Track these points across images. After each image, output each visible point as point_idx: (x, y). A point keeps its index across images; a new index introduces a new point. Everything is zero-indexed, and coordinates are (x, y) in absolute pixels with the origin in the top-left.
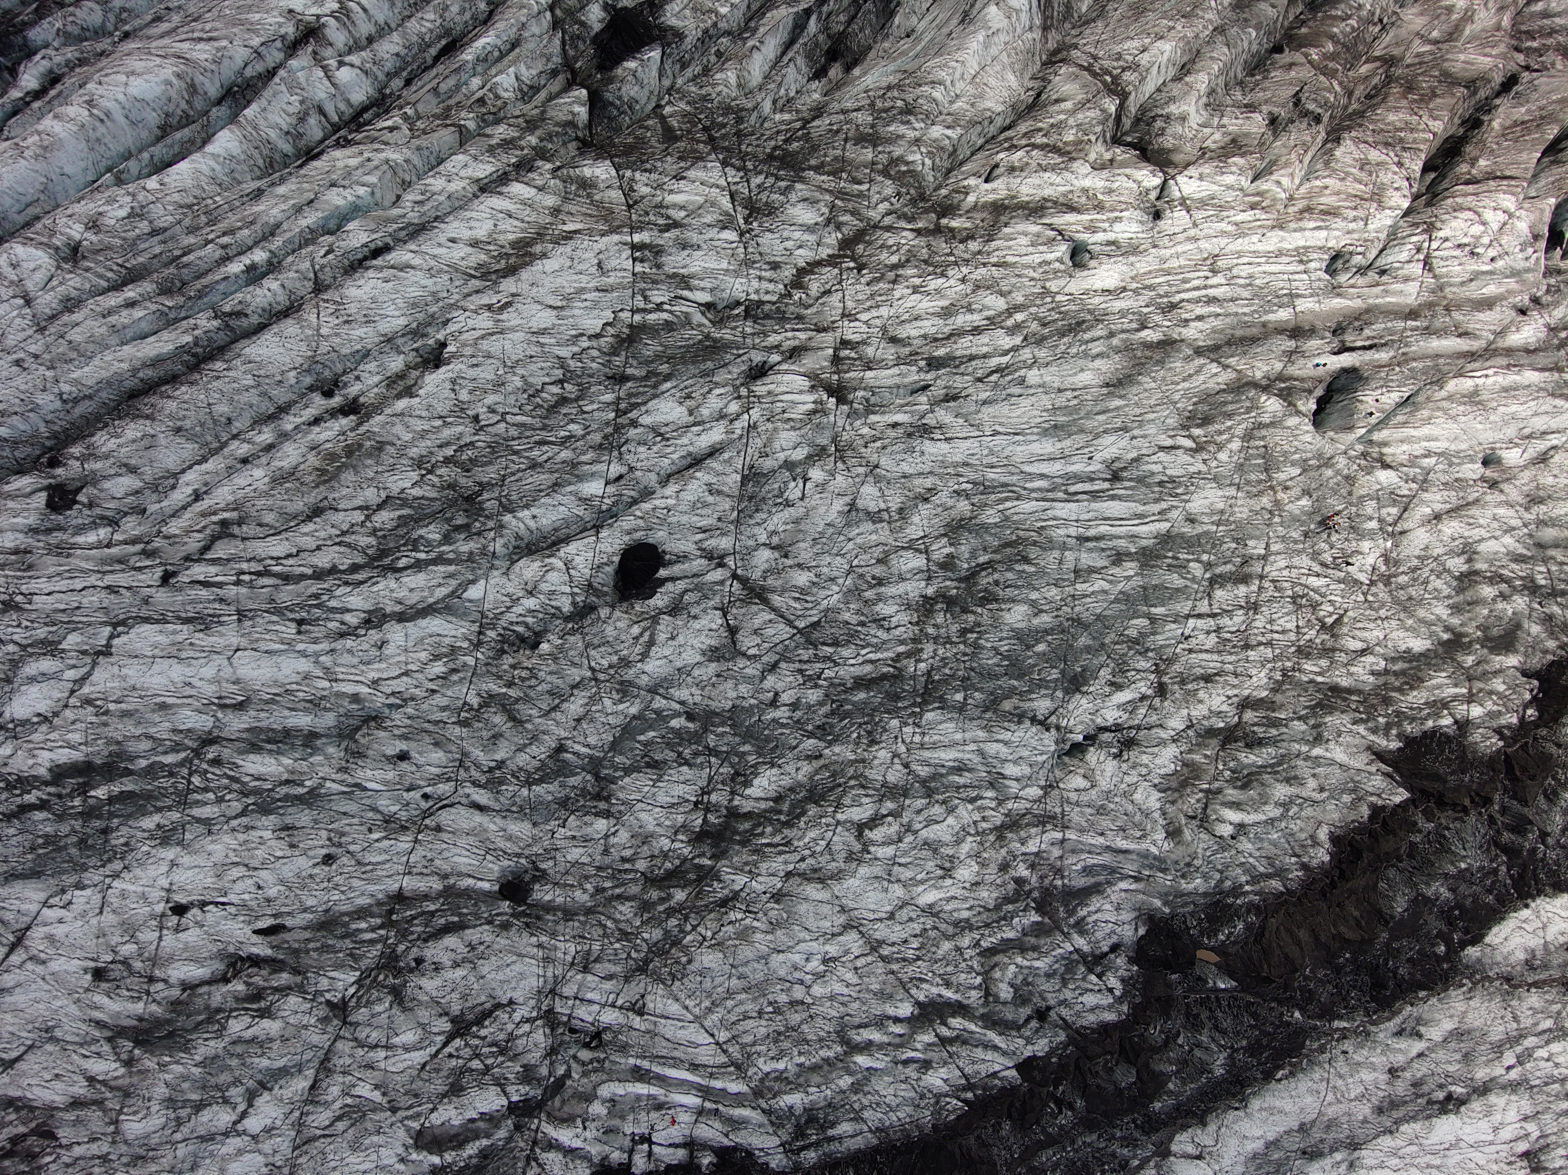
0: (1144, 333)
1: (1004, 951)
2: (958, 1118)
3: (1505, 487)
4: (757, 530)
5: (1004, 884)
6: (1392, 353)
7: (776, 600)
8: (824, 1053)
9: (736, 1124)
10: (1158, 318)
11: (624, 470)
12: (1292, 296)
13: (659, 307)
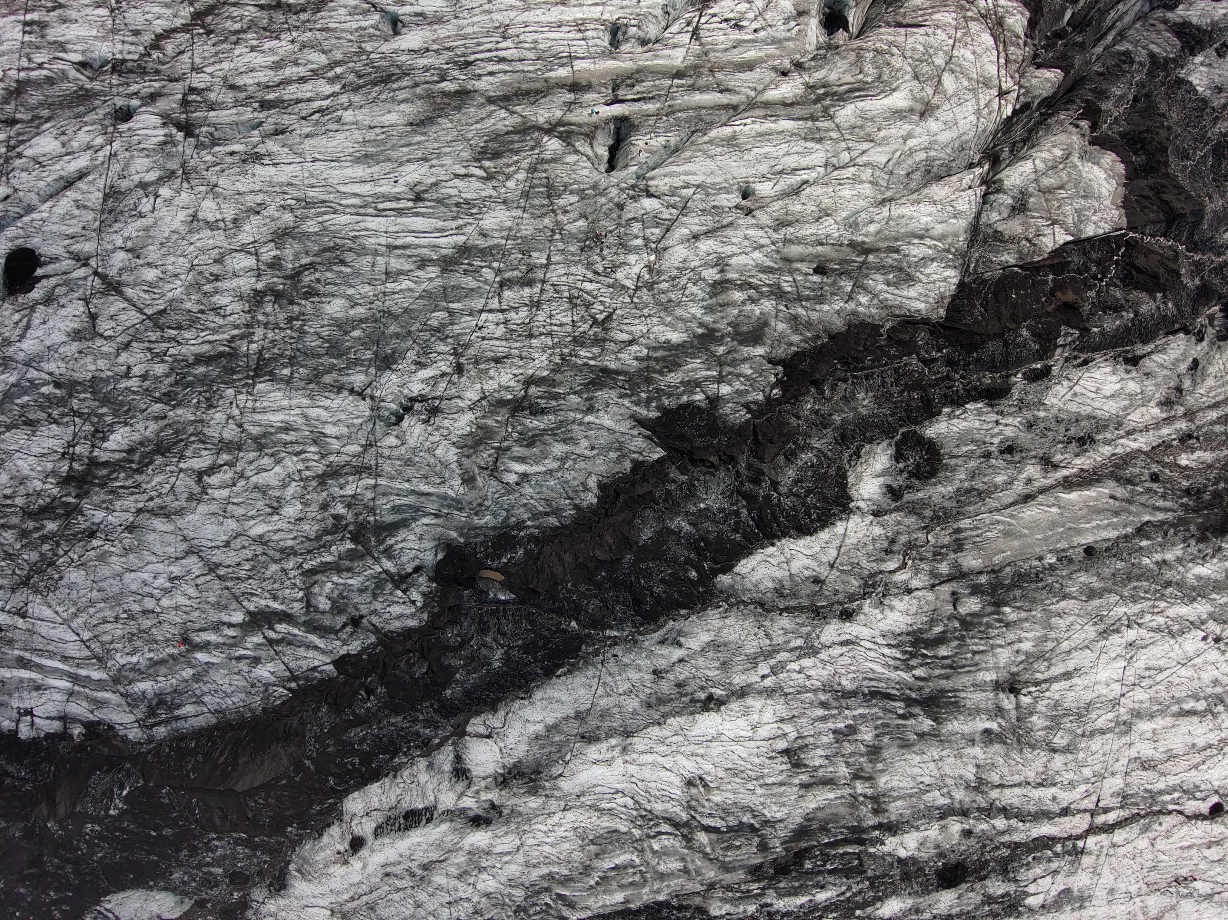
0: (443, 85)
1: (323, 572)
2: (284, 703)
3: (757, 213)
4: (115, 237)
5: (323, 520)
6: (658, 105)
7: (129, 292)
8: (171, 650)
9: (100, 704)
10: (455, 73)
11: (9, 191)
12: (572, 58)
13: (40, 66)
